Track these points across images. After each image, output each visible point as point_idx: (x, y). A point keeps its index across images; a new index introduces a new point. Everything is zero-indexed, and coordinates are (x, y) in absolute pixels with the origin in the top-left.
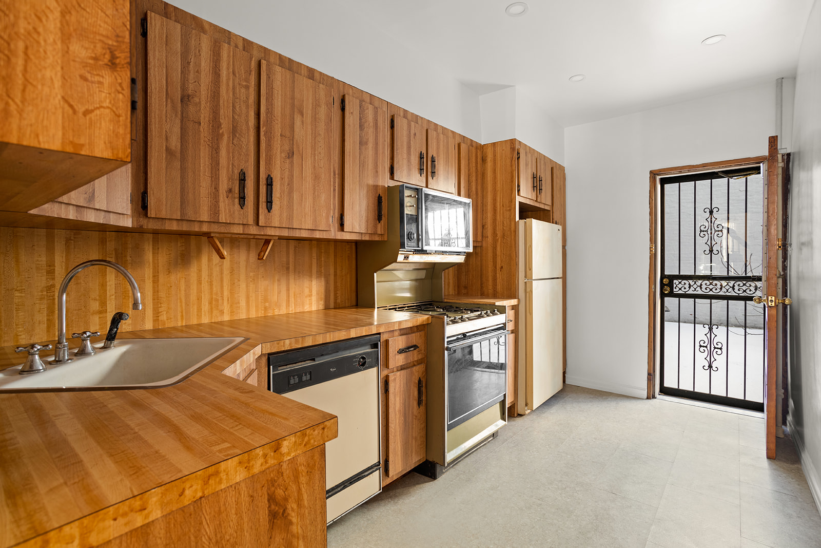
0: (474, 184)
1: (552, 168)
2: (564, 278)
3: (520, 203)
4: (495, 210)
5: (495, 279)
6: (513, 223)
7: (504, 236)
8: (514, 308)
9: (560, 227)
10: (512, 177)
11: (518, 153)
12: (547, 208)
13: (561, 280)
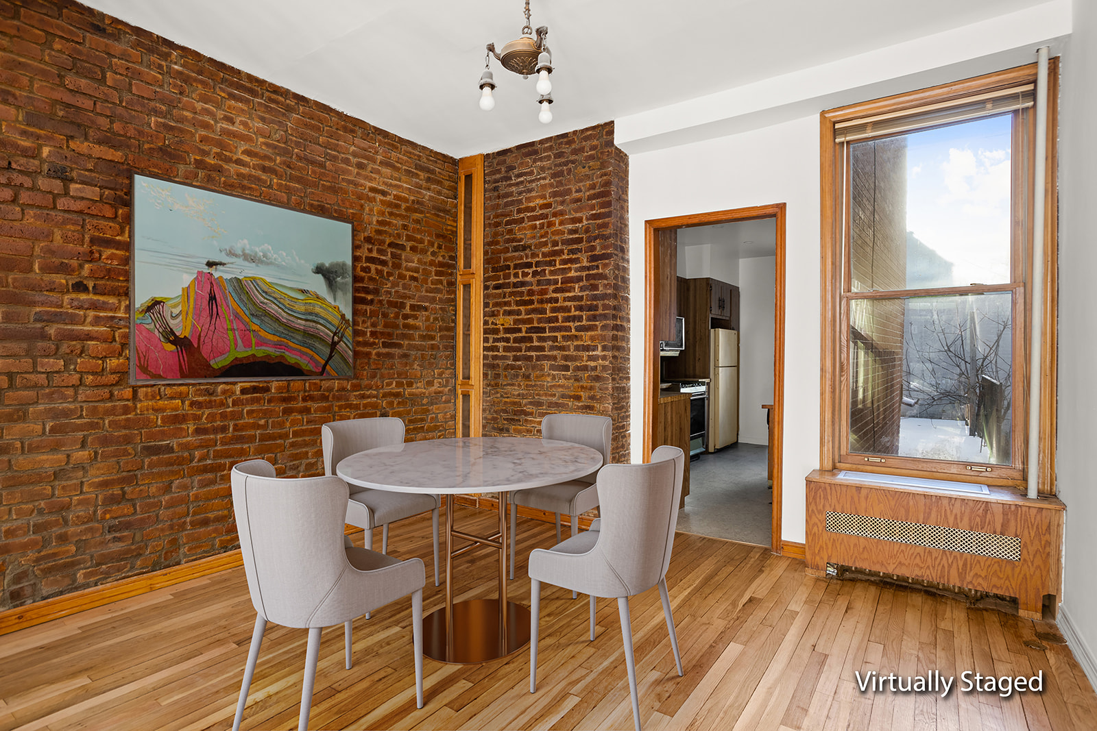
0: (682, 306)
1: (731, 290)
2: (738, 367)
3: (712, 318)
4: (695, 322)
5: (694, 367)
6: (707, 331)
7: (701, 339)
8: (708, 384)
9: (736, 332)
10: (707, 302)
11: (711, 287)
12: (727, 318)
13: (736, 368)
